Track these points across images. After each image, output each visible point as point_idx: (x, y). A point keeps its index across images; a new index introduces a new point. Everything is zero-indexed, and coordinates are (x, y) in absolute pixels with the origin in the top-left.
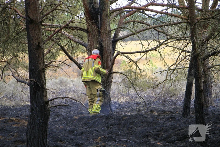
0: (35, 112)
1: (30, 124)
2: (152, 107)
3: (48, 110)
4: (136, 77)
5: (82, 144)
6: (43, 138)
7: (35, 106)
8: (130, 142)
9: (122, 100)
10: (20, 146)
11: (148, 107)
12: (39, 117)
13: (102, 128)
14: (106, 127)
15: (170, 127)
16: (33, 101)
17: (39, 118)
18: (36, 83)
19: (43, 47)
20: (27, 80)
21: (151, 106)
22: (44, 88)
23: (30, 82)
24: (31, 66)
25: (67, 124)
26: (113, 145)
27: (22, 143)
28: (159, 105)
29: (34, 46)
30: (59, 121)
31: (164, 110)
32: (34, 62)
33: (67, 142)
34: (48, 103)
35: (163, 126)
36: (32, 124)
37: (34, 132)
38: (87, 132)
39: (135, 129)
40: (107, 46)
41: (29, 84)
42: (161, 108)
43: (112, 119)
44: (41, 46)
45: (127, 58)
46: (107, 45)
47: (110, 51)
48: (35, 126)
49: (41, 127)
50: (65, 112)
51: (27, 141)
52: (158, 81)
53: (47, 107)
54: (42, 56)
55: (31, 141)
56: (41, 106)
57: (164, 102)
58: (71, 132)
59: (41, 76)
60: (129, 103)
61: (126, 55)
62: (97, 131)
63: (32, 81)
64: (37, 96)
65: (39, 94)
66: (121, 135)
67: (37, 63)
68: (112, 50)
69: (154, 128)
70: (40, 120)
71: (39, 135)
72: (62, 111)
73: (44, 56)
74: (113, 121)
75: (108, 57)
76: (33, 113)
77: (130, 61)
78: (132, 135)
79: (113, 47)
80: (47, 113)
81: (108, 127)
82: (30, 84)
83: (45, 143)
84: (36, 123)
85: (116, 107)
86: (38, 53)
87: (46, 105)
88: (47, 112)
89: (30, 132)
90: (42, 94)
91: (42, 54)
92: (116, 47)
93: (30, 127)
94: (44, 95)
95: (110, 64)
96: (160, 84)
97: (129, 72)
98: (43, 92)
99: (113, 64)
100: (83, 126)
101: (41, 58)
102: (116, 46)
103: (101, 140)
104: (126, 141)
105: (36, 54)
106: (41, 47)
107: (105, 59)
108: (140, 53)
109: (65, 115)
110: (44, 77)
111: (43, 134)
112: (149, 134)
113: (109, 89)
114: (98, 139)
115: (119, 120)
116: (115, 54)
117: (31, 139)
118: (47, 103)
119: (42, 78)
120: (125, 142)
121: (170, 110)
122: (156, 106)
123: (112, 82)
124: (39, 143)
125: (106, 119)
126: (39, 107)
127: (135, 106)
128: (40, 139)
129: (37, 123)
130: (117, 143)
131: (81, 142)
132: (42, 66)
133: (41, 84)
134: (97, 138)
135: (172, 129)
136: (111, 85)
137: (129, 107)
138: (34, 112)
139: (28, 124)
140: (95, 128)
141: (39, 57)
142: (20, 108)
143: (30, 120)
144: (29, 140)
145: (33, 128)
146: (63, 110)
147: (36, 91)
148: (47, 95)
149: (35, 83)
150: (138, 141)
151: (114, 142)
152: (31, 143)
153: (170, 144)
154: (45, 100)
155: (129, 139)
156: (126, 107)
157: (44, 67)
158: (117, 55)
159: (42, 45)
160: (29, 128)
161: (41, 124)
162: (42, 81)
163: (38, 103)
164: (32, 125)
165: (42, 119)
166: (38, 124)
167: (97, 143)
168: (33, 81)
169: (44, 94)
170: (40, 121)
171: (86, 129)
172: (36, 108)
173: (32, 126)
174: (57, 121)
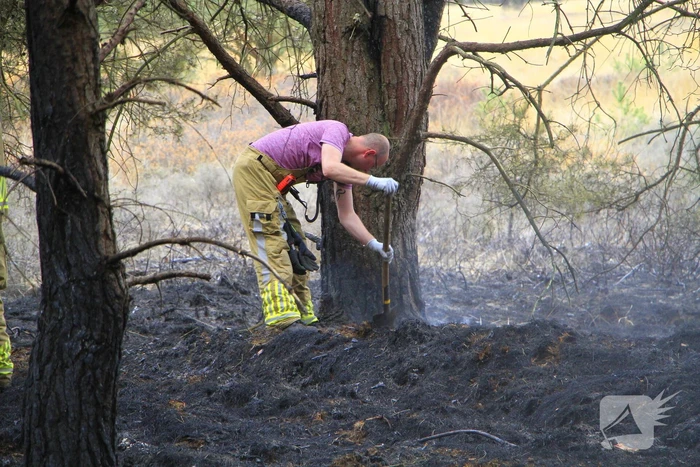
0: (60, 304)
1: (39, 360)
2: (610, 293)
3: (118, 297)
4: (536, 156)
5: (282, 450)
6: (96, 418)
7: (62, 277)
8: (494, 441)
9: (481, 264)
10: (6, 461)
11: (594, 295)
12: (78, 326)
13: (377, 382)
14: (391, 380)
15: (681, 378)
16: (53, 259)
17: (79, 332)
18: (65, 176)
19: (91, 16)
20: (23, 161)
21: (606, 291)
22: (102, 202)
23: (36, 172)
24: (39, 100)
25: (221, 367)
26: (416, 454)
27: (13, 450)
28: (646, 286)
29: (52, 11)
30: (186, 353)
31: (666, 308)
32: (52, 83)
33: (216, 441)
34: (119, 268)
35: (647, 371)
36: (49, 359)
37: (56, 393)
38: (304, 398)
39: (520, 387)
40: (397, 17)
41: (33, 185)
42: (655, 300)
43: (421, 343)
44: (84, 12)
45: (492, 72)
46: (397, 11)
47: (413, 39)
48: (64, 367)
49: (89, 373)
50: (219, 318)
51: (29, 432)
52: (640, 175)
53: (116, 284)
54: (89, 58)
55: (44, 435)
56: (89, 279)
57: (666, 273)
58: (237, 398)
59: (87, 143)
60: (509, 278)
61: (485, 56)
62: (353, 395)
63: (45, 167)
64: (72, 235)
65: (79, 225)
66: (454, 411)
67: (69, 89)
68: (422, 34)
69: (607, 382)
70: (84, 339)
71: (81, 406)
72: (206, 314)
73: (100, 57)
74: (422, 351)
75: (403, 67)
76: (53, 310)
77: (505, 87)
78: (506, 411)
79: (426, 24)
80: (113, 310)
81: (402, 379)
82: (37, 181)
83: (108, 442)
84: (65, 355)
85: (450, 294)
86: (70, 42)
87: (112, 276)
88: (116, 306)
89: (39, 395)
90: (93, 226)
91: (87, 48)
92: (444, 23)
93: (41, 372)
94: (101, 231)
95: (411, 98)
96: (647, 188)
97: (504, 134)
98: (95, 217)
99: (426, 97)
100: (291, 374)
101: (83, 67)
102: (439, 18)
103: (366, 433)
104: (478, 438)
105: (59, 47)
106: (83, 16)
107: (390, 77)
108: (547, 48)
109: (219, 330)
110: (98, 150)
111: (97, 405)
112: (582, 407)
113: (409, 210)
114: (352, 429)
115: (449, 348)
116: (436, 54)
117: (47, 425)
118: (115, 263)
119: (90, 157)
120: (471, 439)
121: (694, 306)
122: (632, 289)
123: (421, 181)
124: (79, 441)
125: (394, 342)
126: (77, 282)
127: (537, 289)
128: (84, 424)
129: (70, 356)
130: (438, 446)
131: (274, 443)
132: (90, 103)
133: (87, 183)
134: (350, 427)
135: (687, 384)
136: (419, 192)
137: (506, 296)
138: (56, 304)
139: (31, 361)
140: (343, 383)
141: (75, 60)
142: (19, 303)
143: (41, 339)
144: (37, 431)
145: (54, 374)
146: (212, 310)
147: (64, 211)
148: (117, 231)
149: (59, 175)
150: (529, 436)
151: (424, 442)
152: (46, 446)
153: (672, 450)
154: (103, 252)
155: (489, 429)
156: (496, 293)
157: (98, 106)
158: (443, 58)
159: (88, 8)
160: (36, 374)
161: (87, 360)
162: (90, 167)
163: (76, 265)
164: (48, 362)
165: (91, 337)
166: (77, 356)
167: (350, 444)
168: (50, 167)
169: (102, 224)
170: (83, 345)
171: (304, 386)
172: (66, 289)
173: (48, 367)
174: (176, 356)
